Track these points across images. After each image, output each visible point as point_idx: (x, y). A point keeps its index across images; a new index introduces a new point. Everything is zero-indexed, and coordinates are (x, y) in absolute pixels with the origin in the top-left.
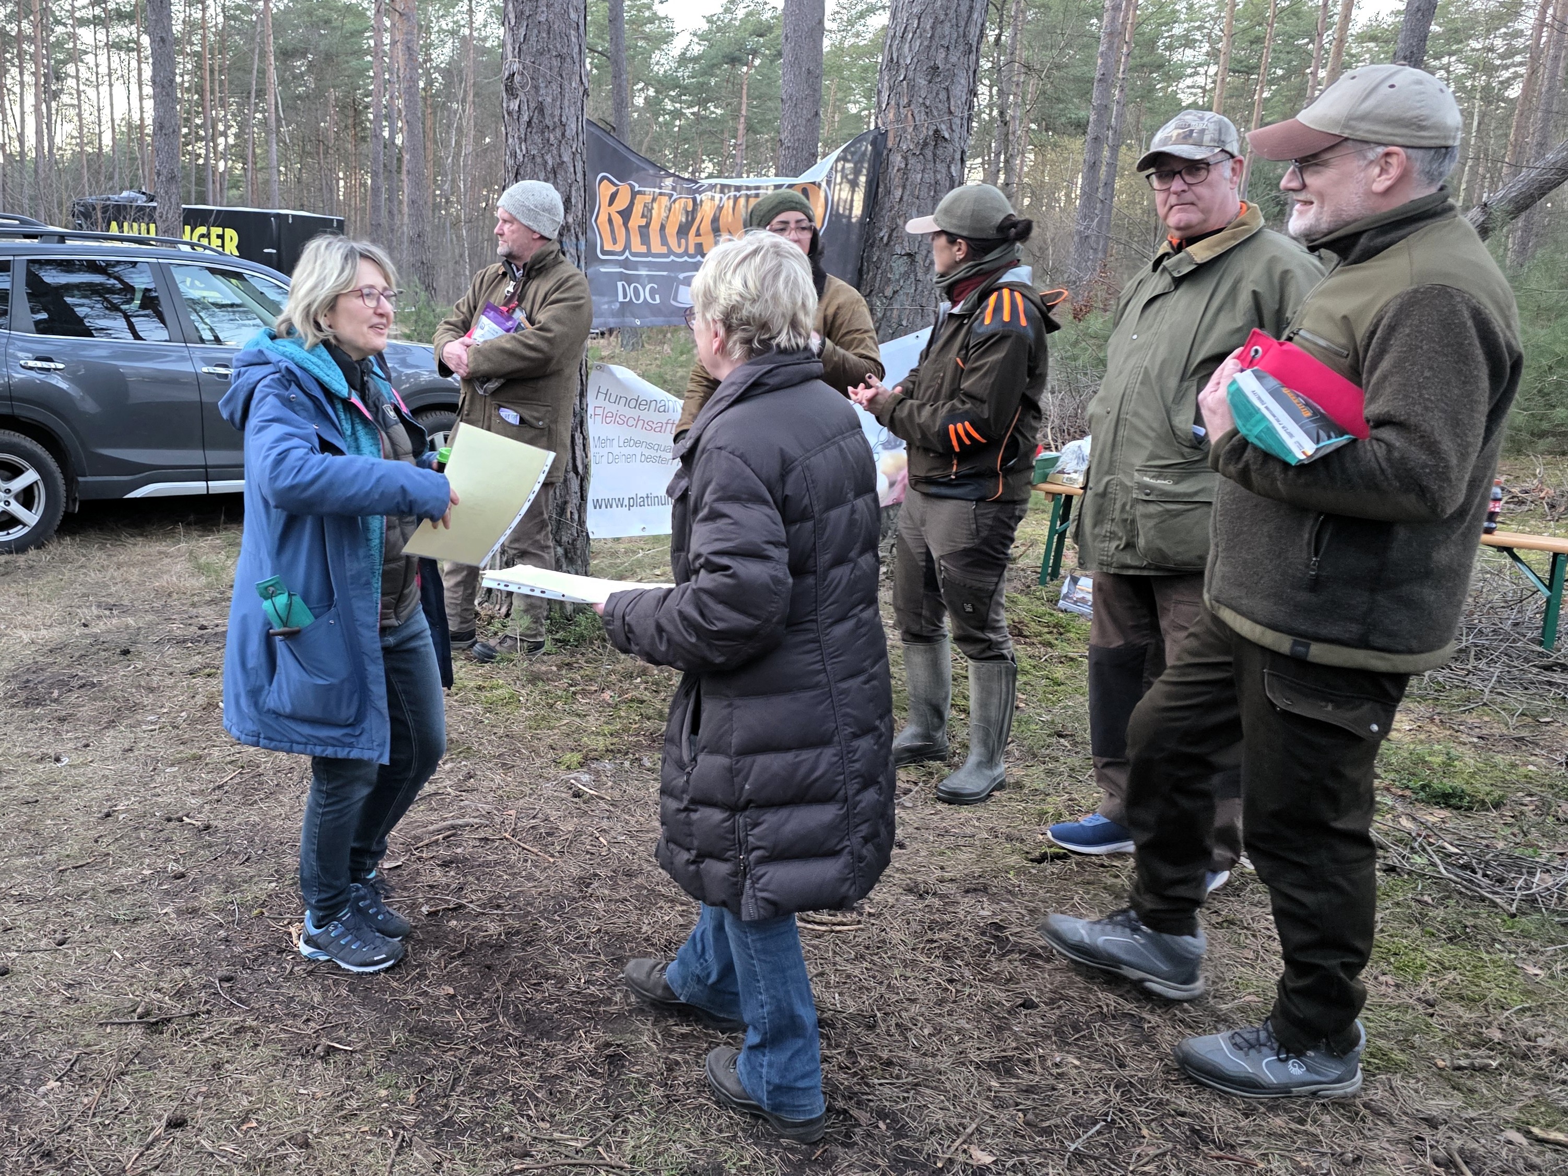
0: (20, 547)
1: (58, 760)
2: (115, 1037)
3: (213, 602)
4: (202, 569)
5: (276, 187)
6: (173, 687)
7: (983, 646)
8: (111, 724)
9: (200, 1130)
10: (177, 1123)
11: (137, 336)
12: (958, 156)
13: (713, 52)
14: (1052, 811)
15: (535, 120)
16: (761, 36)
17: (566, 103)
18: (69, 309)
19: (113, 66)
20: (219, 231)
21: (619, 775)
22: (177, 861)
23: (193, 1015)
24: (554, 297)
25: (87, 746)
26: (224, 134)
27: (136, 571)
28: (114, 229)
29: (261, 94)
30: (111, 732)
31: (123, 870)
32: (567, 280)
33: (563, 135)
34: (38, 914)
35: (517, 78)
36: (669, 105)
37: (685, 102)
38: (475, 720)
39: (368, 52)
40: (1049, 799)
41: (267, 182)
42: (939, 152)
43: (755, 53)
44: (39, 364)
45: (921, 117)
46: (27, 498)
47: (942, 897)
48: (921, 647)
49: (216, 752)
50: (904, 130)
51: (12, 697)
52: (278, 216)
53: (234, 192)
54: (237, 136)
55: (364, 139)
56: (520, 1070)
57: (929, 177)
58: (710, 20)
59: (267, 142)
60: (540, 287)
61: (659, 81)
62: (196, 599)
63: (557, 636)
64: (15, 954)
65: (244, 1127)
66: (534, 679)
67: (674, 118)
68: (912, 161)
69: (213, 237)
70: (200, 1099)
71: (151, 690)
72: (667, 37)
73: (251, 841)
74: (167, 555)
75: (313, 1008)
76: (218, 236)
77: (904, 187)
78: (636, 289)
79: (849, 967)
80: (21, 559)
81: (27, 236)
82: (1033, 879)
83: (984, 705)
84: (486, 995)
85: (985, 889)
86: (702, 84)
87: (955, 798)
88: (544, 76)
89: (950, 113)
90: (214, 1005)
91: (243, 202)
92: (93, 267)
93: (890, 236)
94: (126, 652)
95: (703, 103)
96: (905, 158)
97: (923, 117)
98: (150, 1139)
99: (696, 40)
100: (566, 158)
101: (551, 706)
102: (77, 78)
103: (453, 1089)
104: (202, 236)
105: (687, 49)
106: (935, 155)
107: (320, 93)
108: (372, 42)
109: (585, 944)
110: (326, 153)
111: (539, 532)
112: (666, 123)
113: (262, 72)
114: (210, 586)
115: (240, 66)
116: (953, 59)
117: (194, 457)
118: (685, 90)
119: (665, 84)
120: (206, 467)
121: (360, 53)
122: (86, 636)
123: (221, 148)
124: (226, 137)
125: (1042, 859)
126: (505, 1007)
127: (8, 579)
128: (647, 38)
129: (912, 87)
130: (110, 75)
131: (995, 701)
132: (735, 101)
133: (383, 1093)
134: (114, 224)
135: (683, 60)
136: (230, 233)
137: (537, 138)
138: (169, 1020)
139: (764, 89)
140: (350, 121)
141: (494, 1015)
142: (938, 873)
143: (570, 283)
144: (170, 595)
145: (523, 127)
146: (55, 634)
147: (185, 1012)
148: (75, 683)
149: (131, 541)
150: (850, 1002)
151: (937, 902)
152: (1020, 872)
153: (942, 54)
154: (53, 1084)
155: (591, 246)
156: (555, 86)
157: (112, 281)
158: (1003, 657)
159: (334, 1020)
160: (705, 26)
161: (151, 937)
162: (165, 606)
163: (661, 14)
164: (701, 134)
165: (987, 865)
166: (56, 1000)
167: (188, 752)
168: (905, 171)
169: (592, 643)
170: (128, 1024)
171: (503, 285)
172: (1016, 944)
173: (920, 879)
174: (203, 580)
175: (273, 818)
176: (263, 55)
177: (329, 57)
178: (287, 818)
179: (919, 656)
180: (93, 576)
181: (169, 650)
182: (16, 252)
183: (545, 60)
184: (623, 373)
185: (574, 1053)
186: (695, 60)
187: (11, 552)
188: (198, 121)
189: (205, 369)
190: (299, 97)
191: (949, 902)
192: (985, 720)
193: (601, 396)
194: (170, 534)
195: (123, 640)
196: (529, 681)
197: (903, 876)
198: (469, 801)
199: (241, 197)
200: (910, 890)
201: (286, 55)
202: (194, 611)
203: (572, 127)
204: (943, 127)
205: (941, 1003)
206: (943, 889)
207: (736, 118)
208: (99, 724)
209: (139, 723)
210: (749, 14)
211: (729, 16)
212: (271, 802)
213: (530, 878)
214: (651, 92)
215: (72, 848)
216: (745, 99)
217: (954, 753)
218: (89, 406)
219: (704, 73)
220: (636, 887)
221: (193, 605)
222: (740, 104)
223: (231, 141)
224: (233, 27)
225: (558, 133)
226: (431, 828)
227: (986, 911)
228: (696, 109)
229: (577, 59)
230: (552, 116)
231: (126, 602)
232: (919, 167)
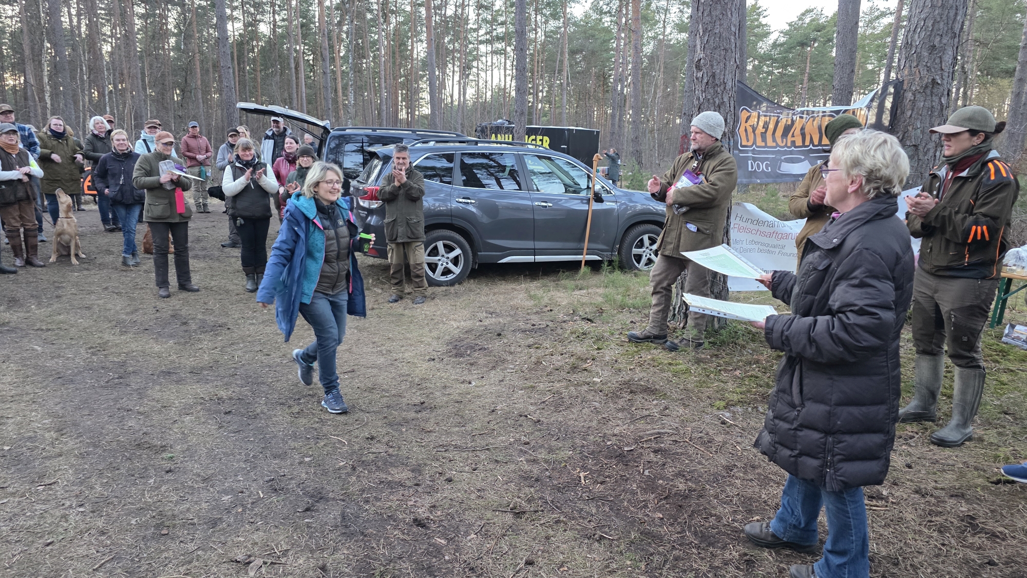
0: (452, 283)
1: (470, 383)
2: (500, 517)
3: (537, 313)
4: (531, 297)
5: (565, 115)
6: (520, 353)
7: (968, 360)
8: (494, 368)
9: (541, 568)
10: (529, 563)
11: (501, 187)
12: (946, 93)
13: (791, 41)
14: (1002, 456)
15: (710, 81)
16: (819, 31)
17: (727, 72)
18: (475, 174)
19: (494, 62)
20: (541, 137)
21: (746, 415)
22: (525, 436)
23: (536, 512)
24: (718, 168)
25: (483, 377)
26: (542, 91)
27: (502, 297)
28: (493, 138)
29: (560, 71)
30: (493, 372)
31: (501, 438)
32: (725, 160)
33: (725, 88)
34: (464, 454)
35: (702, 61)
36: (765, 68)
37: (775, 67)
38: (668, 380)
39: (612, 49)
40: (1000, 449)
41: (560, 114)
42: (935, 91)
43: (815, 40)
44: (464, 200)
45: (924, 73)
46: (455, 261)
47: (936, 498)
48: (928, 357)
49: (541, 385)
50: (914, 80)
51: (450, 352)
52: (569, 130)
53: (545, 118)
54: (547, 92)
55: (607, 91)
56: (698, 560)
57: (928, 104)
58: (790, 25)
59: (561, 95)
60: (710, 164)
61: (761, 57)
62: (529, 311)
63: (710, 340)
64: (455, 473)
65: (561, 570)
66: (698, 361)
67: (768, 75)
68: (918, 96)
69: (538, 140)
70: (540, 553)
71: (511, 353)
72: (767, 34)
73: (560, 430)
74: (516, 290)
75: (592, 515)
76: (540, 140)
77: (913, 110)
78: (758, 164)
79: (881, 530)
80: (452, 289)
81: (460, 142)
82: (991, 493)
83: (963, 392)
84: (679, 520)
85: (963, 496)
86: (785, 57)
87: (942, 443)
88: (716, 60)
89: (942, 70)
90: (545, 508)
91: (549, 123)
92: (483, 156)
93: (903, 136)
94: (499, 335)
95: (784, 67)
96: (914, 95)
97: (925, 72)
98: (518, 568)
99: (782, 35)
100: (725, 100)
101: (708, 376)
102: (478, 68)
103: (664, 566)
104: (533, 140)
105: (777, 40)
106: (932, 92)
107: (588, 69)
108: (615, 45)
109: (731, 501)
110: (589, 98)
111: (703, 287)
112: (764, 78)
113: (561, 62)
114: (535, 305)
115: (551, 59)
116: (945, 41)
117: (529, 244)
118: (775, 61)
119: (763, 58)
120: (534, 249)
121: (607, 50)
122: (481, 326)
123: (540, 97)
124: (543, 93)
125: (998, 482)
126: (690, 527)
127: (446, 298)
128: (756, 36)
129: (919, 57)
130: (492, 66)
131: (970, 391)
132: (803, 66)
133: (629, 563)
134: (493, 135)
135: (775, 45)
136: (546, 138)
137: (711, 91)
138: (524, 512)
139: (819, 59)
140: (601, 83)
141: (683, 531)
142: (933, 484)
143: (727, 162)
144: (517, 309)
145: (704, 85)
146: (468, 324)
147: (532, 509)
148: (477, 348)
149: (500, 282)
150: (882, 549)
151: (933, 500)
152: (984, 488)
153: (938, 38)
154: (473, 536)
155: (736, 143)
156: (722, 64)
157: (491, 162)
158: (979, 367)
159: (603, 523)
160: (788, 28)
161: (514, 471)
162: (515, 314)
163: (764, 23)
164: (783, 83)
165: (964, 482)
166: (473, 496)
167: (529, 384)
168: (914, 102)
169: (728, 345)
170: (506, 512)
171: (691, 163)
172: (983, 529)
173: (922, 486)
174: (532, 303)
175: (570, 420)
176: (562, 53)
177: (593, 53)
178: (576, 420)
179: (925, 363)
180: (483, 298)
181: (519, 335)
182: (456, 149)
183: (717, 52)
184: (751, 207)
185: (727, 555)
186: (782, 45)
187: (447, 286)
188: (530, 86)
189: (536, 203)
190: (578, 73)
191: (940, 501)
192: (963, 401)
193: (738, 219)
194: (517, 280)
195: (498, 328)
196: (696, 363)
197: (911, 484)
198: (666, 420)
199: (548, 120)
200: (917, 492)
201: (573, 53)
202: (529, 317)
203: (729, 84)
204: (937, 77)
205: (937, 556)
206: (937, 493)
207: (803, 74)
208: (488, 367)
209: (506, 369)
210: (812, 21)
211: (800, 22)
212: (568, 412)
213: (700, 463)
214: (756, 63)
215: (478, 425)
216: (808, 64)
217: (940, 419)
218: (485, 220)
219: (786, 52)
220: (758, 474)
221: (528, 314)
222: (806, 67)
223: (545, 94)
224: (549, 41)
225: (722, 87)
226: (648, 433)
227: (964, 508)
228: (780, 70)
229: (734, 50)
230: (719, 79)
231: (498, 311)
232: (922, 99)
